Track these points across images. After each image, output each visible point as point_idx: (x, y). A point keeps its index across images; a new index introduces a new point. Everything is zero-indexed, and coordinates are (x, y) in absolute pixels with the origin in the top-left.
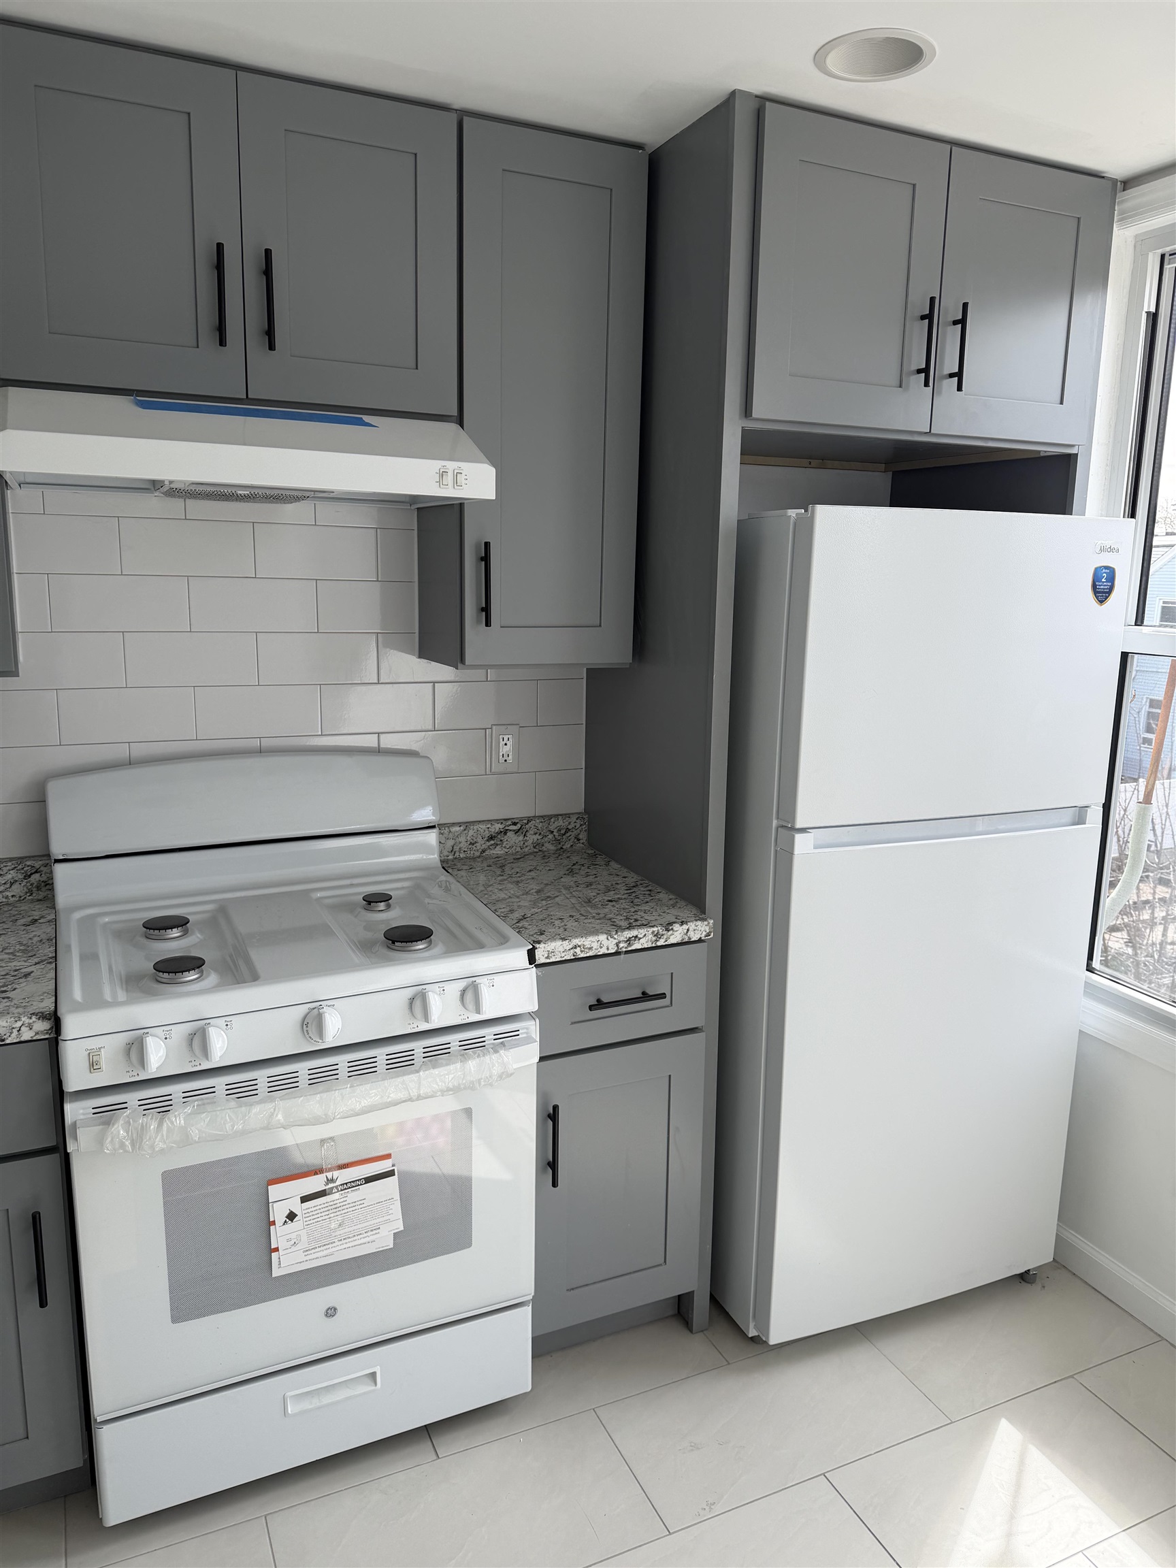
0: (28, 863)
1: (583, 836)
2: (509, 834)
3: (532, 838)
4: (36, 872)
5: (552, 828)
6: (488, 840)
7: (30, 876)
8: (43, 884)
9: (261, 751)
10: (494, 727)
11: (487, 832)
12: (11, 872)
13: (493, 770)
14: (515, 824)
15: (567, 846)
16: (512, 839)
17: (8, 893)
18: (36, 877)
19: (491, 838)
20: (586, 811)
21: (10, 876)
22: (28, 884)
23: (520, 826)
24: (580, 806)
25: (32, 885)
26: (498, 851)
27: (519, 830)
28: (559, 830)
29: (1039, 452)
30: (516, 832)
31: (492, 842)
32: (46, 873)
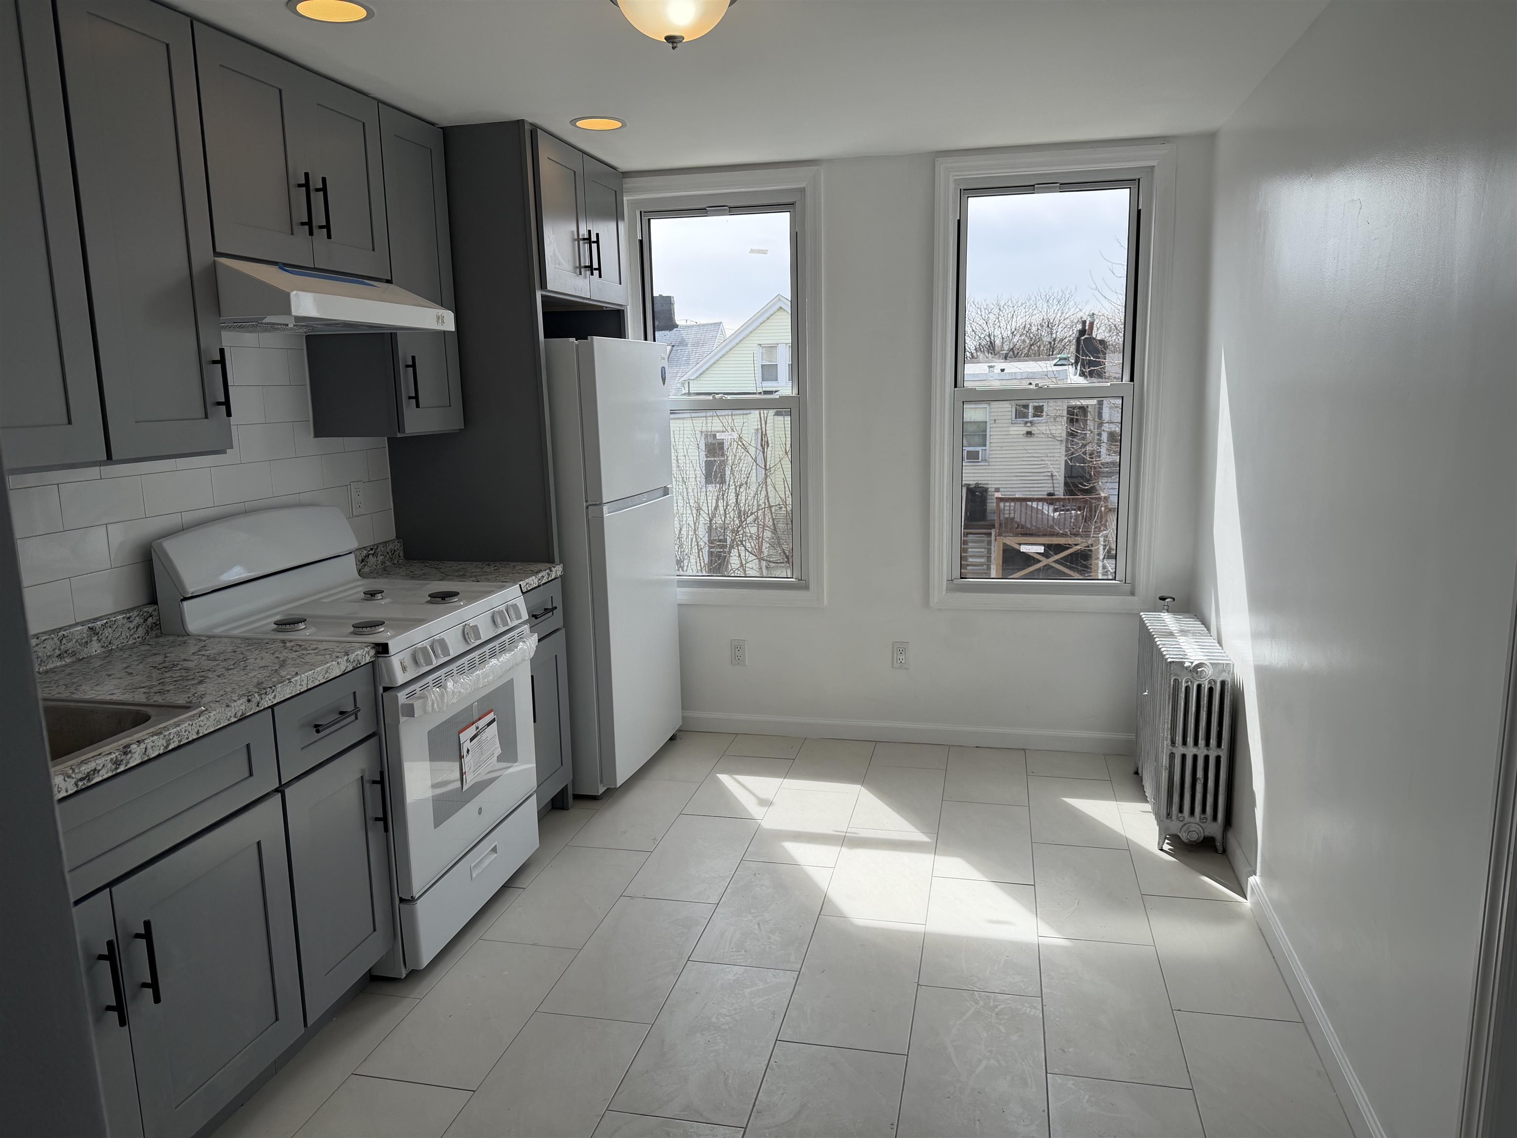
0: (145, 610)
1: (402, 554)
2: (371, 556)
3: (381, 558)
4: (150, 616)
5: (388, 550)
6: (361, 563)
7: (147, 620)
8: (154, 625)
9: (246, 512)
10: (352, 484)
11: (360, 556)
12: (137, 618)
13: (354, 514)
14: (372, 549)
15: (396, 562)
16: (372, 559)
17: (136, 636)
18: (150, 619)
19: (363, 561)
20: (397, 537)
21: (136, 621)
22: (146, 626)
23: (373, 550)
24: (393, 535)
25: (148, 627)
26: (367, 569)
27: (374, 553)
28: (391, 552)
29: (603, 307)
30: (373, 555)
31: (363, 564)
32: (155, 616)
